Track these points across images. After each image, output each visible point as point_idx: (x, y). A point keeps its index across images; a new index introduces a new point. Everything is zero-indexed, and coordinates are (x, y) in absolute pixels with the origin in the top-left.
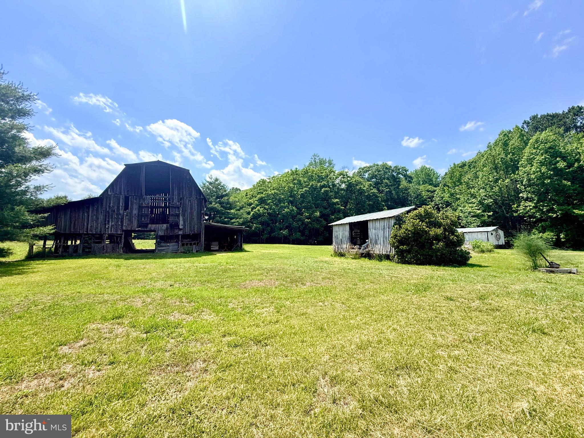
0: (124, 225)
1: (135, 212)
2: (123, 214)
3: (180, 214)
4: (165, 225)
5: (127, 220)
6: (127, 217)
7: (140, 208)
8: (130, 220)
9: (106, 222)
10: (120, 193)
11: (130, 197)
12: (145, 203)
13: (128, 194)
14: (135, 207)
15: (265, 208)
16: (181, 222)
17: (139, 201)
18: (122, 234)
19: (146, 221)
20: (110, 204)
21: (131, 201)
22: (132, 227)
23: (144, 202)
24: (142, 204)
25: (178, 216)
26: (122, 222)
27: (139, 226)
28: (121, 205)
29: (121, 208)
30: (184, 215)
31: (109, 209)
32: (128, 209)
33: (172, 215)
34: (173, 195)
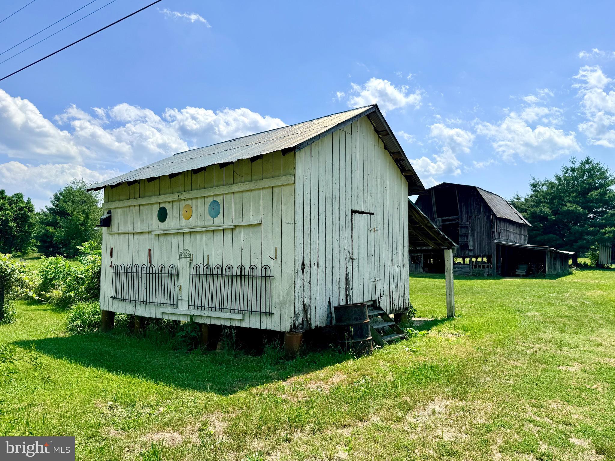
3: (469, 233)
16: (471, 243)
18: (421, 255)
25: (467, 236)
30: (473, 235)
33: (462, 236)
34: (462, 215)
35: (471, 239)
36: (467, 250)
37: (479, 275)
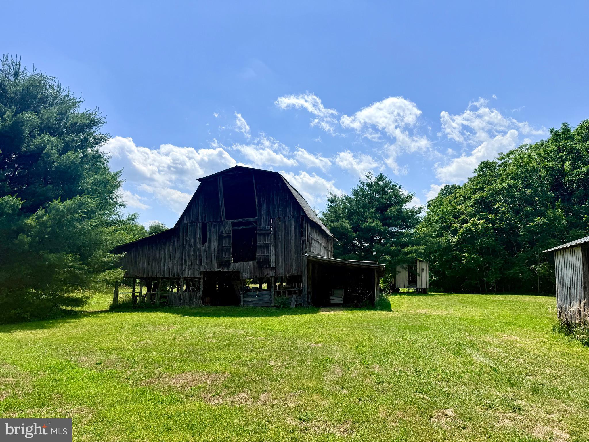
0: (202, 264)
1: (215, 245)
2: (201, 249)
3: (270, 243)
4: (251, 263)
5: (205, 258)
6: (205, 253)
7: (221, 238)
8: (209, 257)
9: (182, 261)
10: (197, 219)
11: (208, 225)
12: (226, 231)
13: (205, 221)
14: (215, 237)
15: (488, 219)
16: (273, 258)
17: (219, 230)
18: (200, 278)
19: (227, 257)
20: (186, 236)
21: (209, 230)
22: (211, 267)
23: (225, 229)
24: (222, 232)
25: (267, 247)
26: (200, 261)
27: (219, 266)
28: (199, 236)
29: (198, 240)
30: (276, 246)
31: (186, 243)
32: (206, 242)
33: (260, 246)
34: (261, 216)
35: (273, 251)
36: (267, 268)
37: (283, 307)
